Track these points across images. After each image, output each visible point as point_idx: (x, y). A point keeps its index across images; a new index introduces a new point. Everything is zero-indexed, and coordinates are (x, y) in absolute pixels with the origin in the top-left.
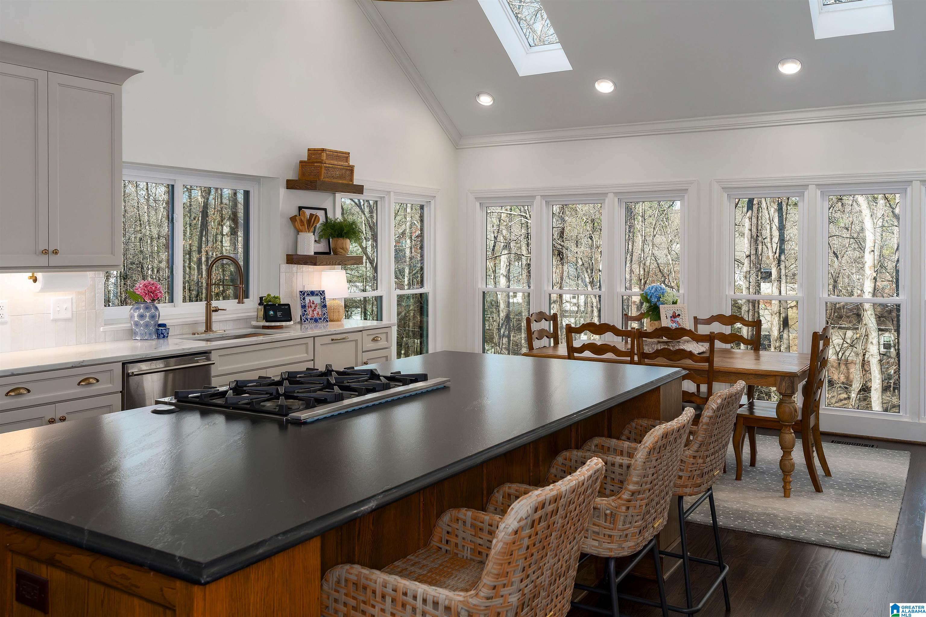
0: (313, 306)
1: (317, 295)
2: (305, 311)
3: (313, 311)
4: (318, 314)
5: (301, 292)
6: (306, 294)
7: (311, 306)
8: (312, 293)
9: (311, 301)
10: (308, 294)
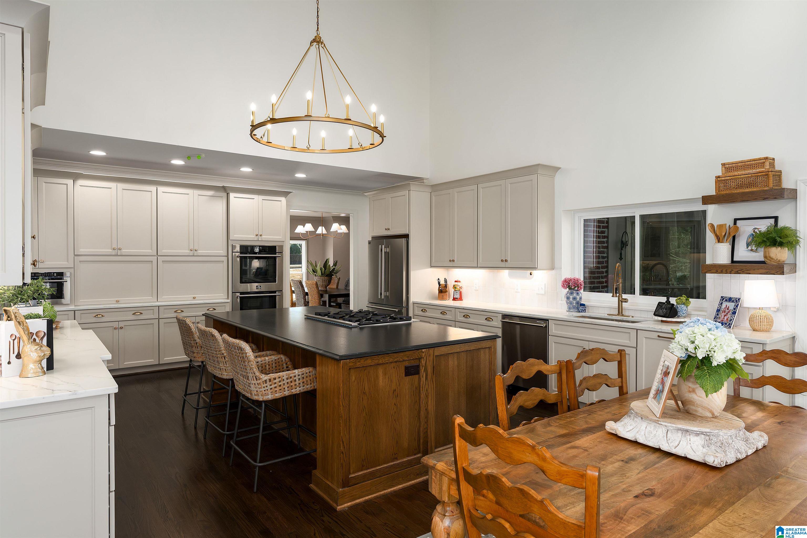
0: (727, 311)
1: (733, 301)
2: (718, 315)
3: (725, 316)
4: (727, 319)
5: (722, 297)
6: (725, 300)
7: (725, 311)
8: (730, 300)
9: (727, 307)
10: (726, 300)
